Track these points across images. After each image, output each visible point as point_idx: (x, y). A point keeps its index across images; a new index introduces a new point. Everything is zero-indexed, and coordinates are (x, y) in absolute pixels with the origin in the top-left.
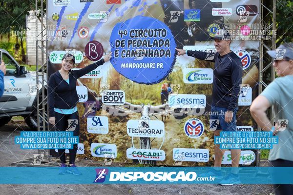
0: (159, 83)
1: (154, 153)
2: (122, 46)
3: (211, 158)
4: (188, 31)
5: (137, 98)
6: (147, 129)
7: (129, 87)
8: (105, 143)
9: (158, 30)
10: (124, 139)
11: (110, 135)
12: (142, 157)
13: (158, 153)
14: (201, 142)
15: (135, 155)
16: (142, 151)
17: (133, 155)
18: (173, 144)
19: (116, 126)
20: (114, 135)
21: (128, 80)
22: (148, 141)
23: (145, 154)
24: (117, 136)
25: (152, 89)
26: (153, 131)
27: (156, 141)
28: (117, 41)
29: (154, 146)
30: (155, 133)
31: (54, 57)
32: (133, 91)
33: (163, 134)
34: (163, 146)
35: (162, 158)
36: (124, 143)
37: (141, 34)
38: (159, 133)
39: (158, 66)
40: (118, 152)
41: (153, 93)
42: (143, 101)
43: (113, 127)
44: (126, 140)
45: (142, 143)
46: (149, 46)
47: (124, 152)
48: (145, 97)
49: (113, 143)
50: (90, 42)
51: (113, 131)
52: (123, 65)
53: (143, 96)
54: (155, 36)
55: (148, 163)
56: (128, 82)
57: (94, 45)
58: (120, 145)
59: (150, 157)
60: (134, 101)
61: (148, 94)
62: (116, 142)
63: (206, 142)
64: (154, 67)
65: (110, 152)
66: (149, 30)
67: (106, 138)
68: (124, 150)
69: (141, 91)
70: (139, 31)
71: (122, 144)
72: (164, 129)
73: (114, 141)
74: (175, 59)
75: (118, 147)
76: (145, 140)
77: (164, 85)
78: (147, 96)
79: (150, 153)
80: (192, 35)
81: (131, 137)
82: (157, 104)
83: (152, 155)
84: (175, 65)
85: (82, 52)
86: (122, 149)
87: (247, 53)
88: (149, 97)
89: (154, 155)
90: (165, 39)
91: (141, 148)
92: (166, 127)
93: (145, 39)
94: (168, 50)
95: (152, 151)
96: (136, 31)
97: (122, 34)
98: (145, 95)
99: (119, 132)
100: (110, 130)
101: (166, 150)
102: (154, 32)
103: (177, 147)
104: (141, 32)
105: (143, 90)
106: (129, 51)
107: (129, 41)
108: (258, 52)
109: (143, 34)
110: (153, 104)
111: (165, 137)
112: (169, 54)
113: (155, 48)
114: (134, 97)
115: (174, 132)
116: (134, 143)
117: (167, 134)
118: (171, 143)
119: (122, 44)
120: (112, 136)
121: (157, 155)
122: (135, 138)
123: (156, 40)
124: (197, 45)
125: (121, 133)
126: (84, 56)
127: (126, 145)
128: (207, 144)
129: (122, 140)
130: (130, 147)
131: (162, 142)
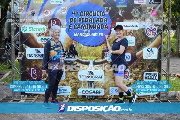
0: (100, 46)
1: (97, 91)
2: (75, 22)
3: (133, 92)
4: (119, 13)
5: (85, 56)
6: (92, 75)
7: (80, 49)
8: (63, 86)
9: (99, 12)
10: (76, 82)
11: (66, 80)
12: (89, 93)
13: (100, 91)
14: (128, 83)
15: (83, 93)
16: (89, 90)
17: (82, 93)
18: (110, 85)
19: (71, 74)
20: (69, 80)
21: (79, 44)
22: (93, 83)
23: (91, 91)
24: (71, 81)
25: (96, 50)
26: (97, 77)
27: (99, 83)
28: (71, 19)
29: (97, 87)
30: (98, 78)
31: (25, 29)
32: (83, 51)
33: (103, 78)
34: (103, 86)
35: (102, 94)
36: (76, 85)
37: (88, 14)
38: (100, 78)
39: (99, 35)
40: (71, 91)
41: (96, 52)
42: (90, 57)
43: (69, 75)
44: (78, 83)
45: (88, 85)
46: (94, 22)
47: (76, 91)
48: (91, 55)
49: (68, 85)
50: (52, 19)
51: (68, 77)
52: (75, 35)
53: (89, 54)
54: (98, 16)
55: (92, 97)
56: (80, 45)
57: (54, 21)
58: (73, 87)
59: (94, 93)
60: (83, 57)
61: (93, 53)
62: (70, 85)
63: (131, 82)
64: (97, 36)
65: (66, 91)
66: (94, 12)
67: (64, 82)
68: (76, 90)
69: (88, 51)
70: (87, 12)
71: (75, 86)
72: (103, 75)
73: (69, 84)
74: (111, 31)
75: (72, 88)
76: (91, 82)
77: (104, 47)
78: (92, 55)
79: (94, 91)
80: (121, 15)
81: (81, 81)
82: (99, 59)
83: (96, 92)
84: (111, 34)
85: (46, 26)
86: (75, 89)
87: (155, 27)
88: (93, 55)
89: (97, 92)
90: (104, 18)
91: (88, 88)
92: (105, 74)
93: (91, 17)
94: (106, 25)
95: (96, 90)
96: (84, 12)
97: (74, 14)
98: (91, 54)
99: (73, 78)
100: (66, 77)
101: (105, 89)
102: (97, 13)
103: (113, 86)
104: (87, 13)
105: (89, 50)
106: (79, 25)
107: (79, 18)
108: (161, 27)
109: (89, 14)
110: (96, 59)
111: (105, 80)
112: (107, 27)
113: (98, 23)
114: (83, 55)
115: (110, 77)
116: (83, 85)
117: (106, 78)
118: (109, 84)
119: (74, 20)
120: (68, 81)
121: (99, 92)
122: (84, 82)
123: (98, 18)
124: (125, 22)
125: (74, 78)
126: (47, 28)
127: (78, 86)
128: (132, 83)
129: (74, 83)
130: (80, 88)
131: (102, 83)
